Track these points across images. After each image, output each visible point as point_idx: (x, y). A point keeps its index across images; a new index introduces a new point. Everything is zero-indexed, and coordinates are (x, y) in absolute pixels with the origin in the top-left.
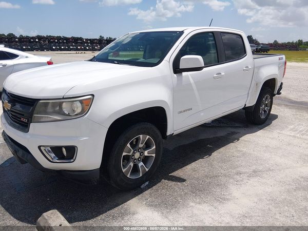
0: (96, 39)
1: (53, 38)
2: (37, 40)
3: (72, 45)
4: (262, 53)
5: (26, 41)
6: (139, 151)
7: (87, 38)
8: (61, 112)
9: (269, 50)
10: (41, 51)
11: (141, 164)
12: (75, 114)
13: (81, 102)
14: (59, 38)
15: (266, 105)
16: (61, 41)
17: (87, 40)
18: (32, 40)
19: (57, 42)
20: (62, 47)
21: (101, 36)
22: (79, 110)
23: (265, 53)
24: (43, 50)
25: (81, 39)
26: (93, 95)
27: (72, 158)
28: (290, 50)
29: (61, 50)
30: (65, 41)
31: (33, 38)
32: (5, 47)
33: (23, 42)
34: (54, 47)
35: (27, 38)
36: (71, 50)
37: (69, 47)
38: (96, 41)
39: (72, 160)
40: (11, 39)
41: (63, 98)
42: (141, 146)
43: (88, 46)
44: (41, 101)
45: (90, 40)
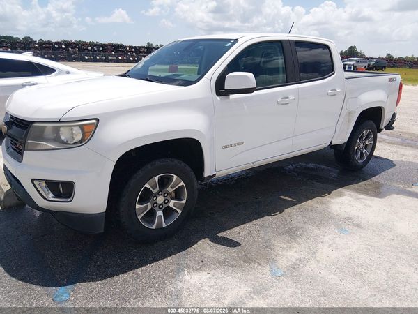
0: (143, 47)
1: (86, 44)
2: (64, 47)
3: (111, 55)
4: (376, 71)
5: (49, 48)
6: (164, 196)
7: (131, 45)
8: (57, 139)
9: (385, 67)
10: (69, 61)
11: (160, 213)
12: (74, 141)
13: (81, 127)
14: (93, 45)
15: (366, 147)
16: (96, 49)
17: (130, 47)
18: (57, 46)
19: (91, 50)
20: (98, 57)
21: (148, 43)
22: (79, 137)
23: (380, 71)
24: (71, 60)
25: (121, 46)
26: (97, 120)
27: (70, 197)
28: (410, 68)
29: (95, 60)
30: (101, 49)
31: (57, 43)
32: (34, 55)
33: (45, 48)
34: (86, 57)
35: (49, 43)
36: (109, 61)
37: (107, 58)
38: (143, 49)
39: (69, 200)
40: (29, 44)
41: (59, 122)
42: (170, 189)
43: (132, 56)
44: (35, 124)
45: (135, 47)
